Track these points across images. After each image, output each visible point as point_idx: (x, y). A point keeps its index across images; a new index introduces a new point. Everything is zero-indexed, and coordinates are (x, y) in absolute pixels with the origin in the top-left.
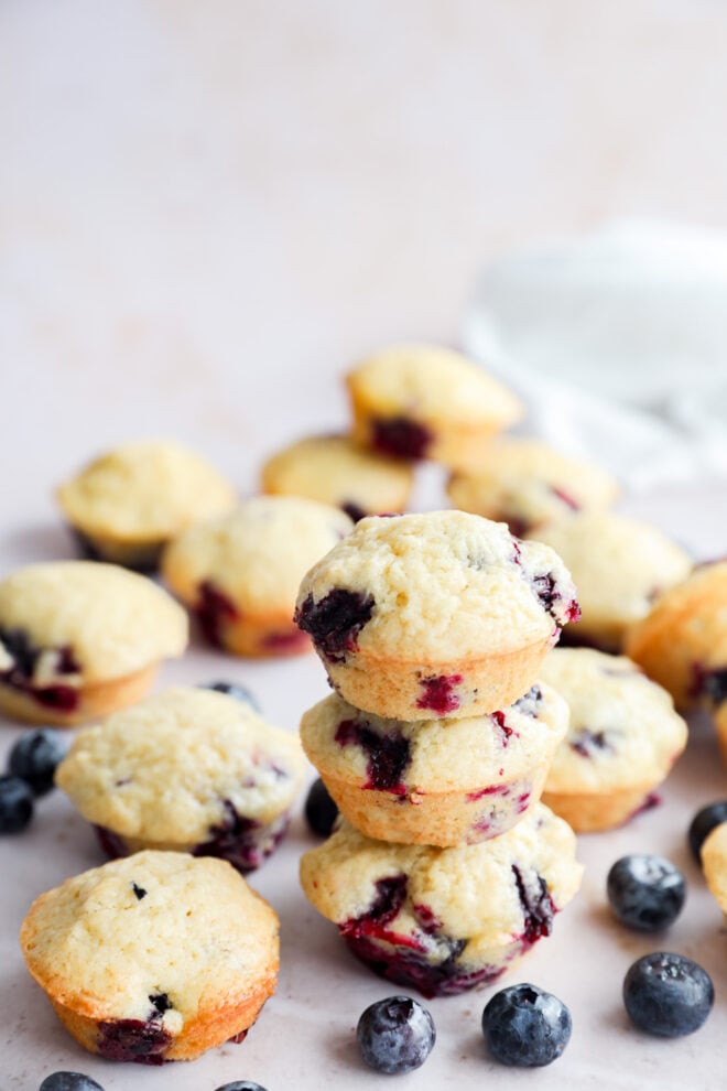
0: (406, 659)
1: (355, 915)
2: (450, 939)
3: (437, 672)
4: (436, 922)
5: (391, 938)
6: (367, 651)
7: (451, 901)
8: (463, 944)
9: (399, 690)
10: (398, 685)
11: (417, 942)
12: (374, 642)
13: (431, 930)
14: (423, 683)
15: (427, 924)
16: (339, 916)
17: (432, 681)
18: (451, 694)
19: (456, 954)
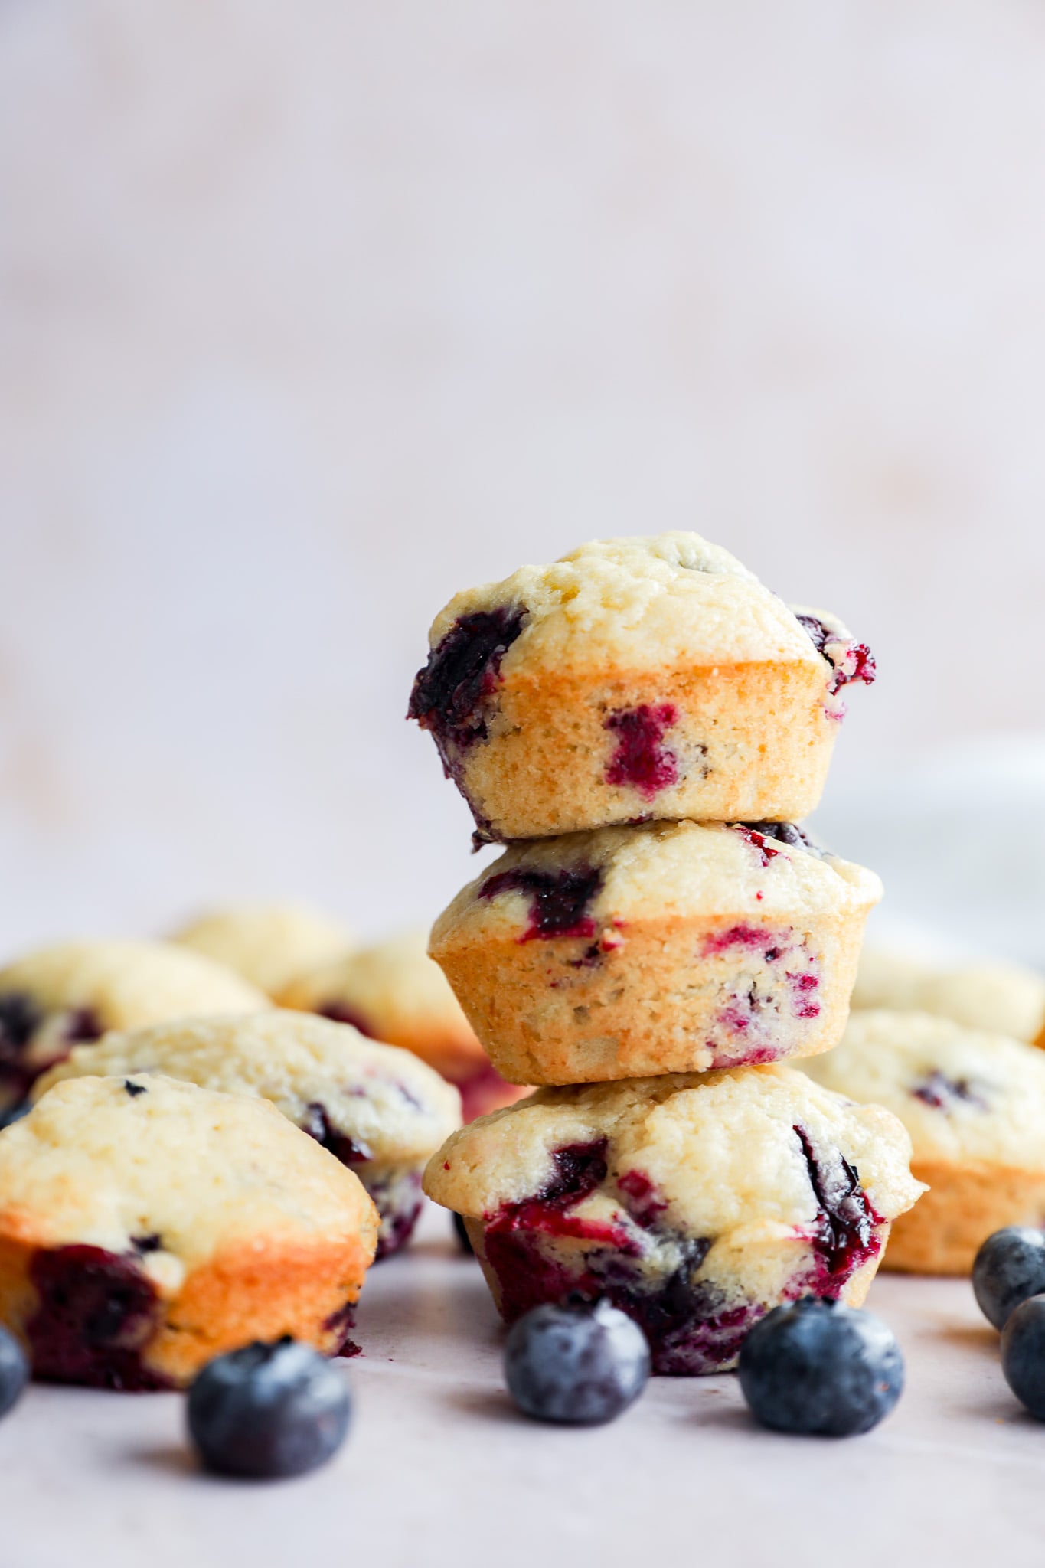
0: (578, 671)
1: (515, 1197)
2: (681, 1237)
3: (632, 698)
4: (656, 1198)
5: (577, 1229)
6: (515, 676)
7: (686, 1159)
8: (705, 1244)
9: (574, 748)
10: (572, 738)
11: (621, 1233)
12: (526, 659)
13: (647, 1219)
14: (611, 724)
15: (641, 1206)
16: (484, 1199)
17: (626, 717)
18: (661, 748)
19: (692, 1263)
